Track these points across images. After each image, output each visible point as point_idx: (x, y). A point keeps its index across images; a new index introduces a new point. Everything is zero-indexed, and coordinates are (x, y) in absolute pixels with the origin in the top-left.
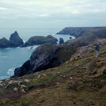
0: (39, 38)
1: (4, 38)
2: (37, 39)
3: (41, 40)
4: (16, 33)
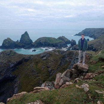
0: (47, 40)
1: (9, 38)
2: (44, 41)
3: (49, 42)
4: (26, 33)
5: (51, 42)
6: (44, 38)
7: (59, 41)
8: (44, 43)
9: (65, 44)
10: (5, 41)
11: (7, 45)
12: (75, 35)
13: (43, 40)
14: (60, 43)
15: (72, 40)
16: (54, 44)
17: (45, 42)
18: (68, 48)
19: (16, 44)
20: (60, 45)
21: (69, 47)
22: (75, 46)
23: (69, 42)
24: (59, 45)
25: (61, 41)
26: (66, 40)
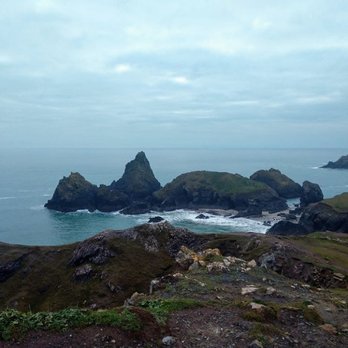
0: (208, 181)
2: (197, 185)
3: (215, 189)
5: (222, 191)
6: (197, 173)
7: (252, 188)
8: (197, 193)
9: (274, 199)
10: (63, 182)
11: (67, 196)
12: (325, 167)
13: (194, 180)
14: (258, 192)
15: (306, 183)
16: (233, 197)
17: (199, 191)
18: (287, 212)
19: (98, 194)
20: (258, 201)
21: (291, 212)
22: (316, 207)
23: (293, 190)
24: (252, 201)
25: (261, 185)
26: (284, 183)
